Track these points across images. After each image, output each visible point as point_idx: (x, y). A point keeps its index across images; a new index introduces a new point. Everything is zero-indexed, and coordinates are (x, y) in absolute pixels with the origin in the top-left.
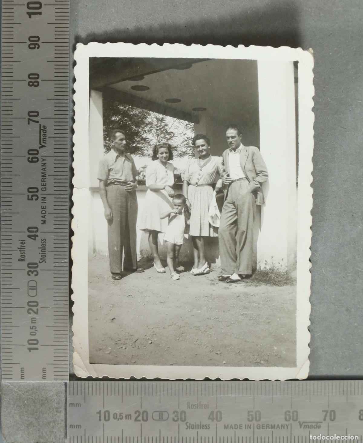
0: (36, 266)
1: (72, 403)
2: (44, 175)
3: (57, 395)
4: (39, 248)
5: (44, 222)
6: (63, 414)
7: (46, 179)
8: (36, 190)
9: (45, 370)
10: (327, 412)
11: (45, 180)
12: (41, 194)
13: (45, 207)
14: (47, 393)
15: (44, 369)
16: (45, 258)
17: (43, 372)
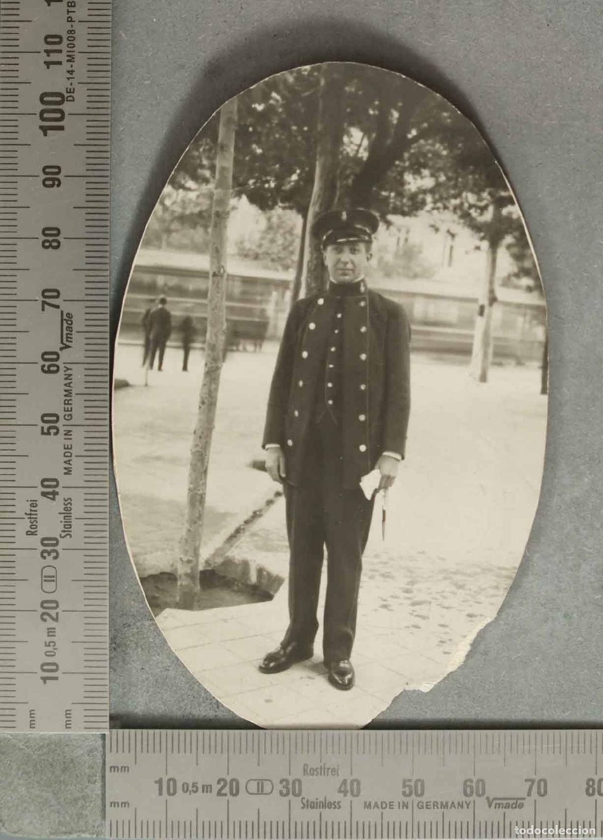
0: (55, 542)
1: (115, 765)
2: (68, 393)
3: (88, 755)
4: (60, 513)
5: (68, 472)
6: (99, 784)
7: (71, 400)
8: (55, 418)
9: (70, 714)
10: (533, 781)
11: (70, 402)
12: (64, 425)
13: (70, 447)
14: (72, 751)
15: (68, 712)
16: (70, 530)
17: (67, 717)
